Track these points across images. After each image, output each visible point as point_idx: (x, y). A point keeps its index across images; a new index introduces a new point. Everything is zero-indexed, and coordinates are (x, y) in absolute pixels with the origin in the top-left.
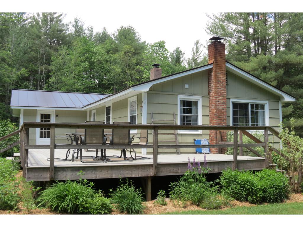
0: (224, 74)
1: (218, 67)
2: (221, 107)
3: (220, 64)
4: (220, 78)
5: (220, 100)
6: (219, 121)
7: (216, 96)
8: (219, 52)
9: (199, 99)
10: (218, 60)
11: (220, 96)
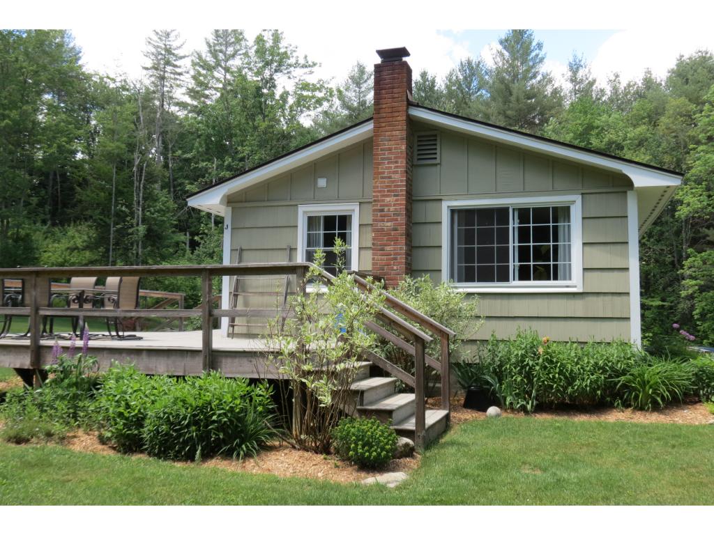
0: (402, 139)
1: (383, 125)
2: (389, 224)
3: (390, 115)
4: (390, 149)
5: (387, 205)
6: (381, 260)
7: (377, 196)
8: (387, 86)
9: (354, 210)
10: (384, 106)
11: (387, 196)
